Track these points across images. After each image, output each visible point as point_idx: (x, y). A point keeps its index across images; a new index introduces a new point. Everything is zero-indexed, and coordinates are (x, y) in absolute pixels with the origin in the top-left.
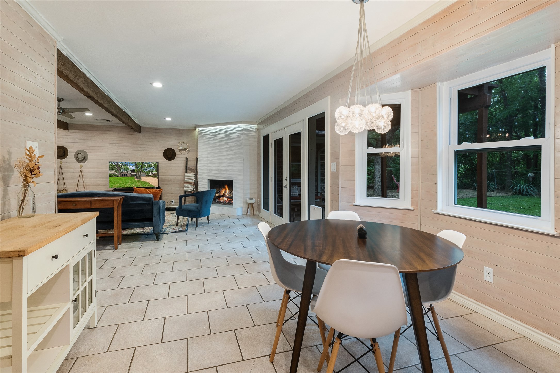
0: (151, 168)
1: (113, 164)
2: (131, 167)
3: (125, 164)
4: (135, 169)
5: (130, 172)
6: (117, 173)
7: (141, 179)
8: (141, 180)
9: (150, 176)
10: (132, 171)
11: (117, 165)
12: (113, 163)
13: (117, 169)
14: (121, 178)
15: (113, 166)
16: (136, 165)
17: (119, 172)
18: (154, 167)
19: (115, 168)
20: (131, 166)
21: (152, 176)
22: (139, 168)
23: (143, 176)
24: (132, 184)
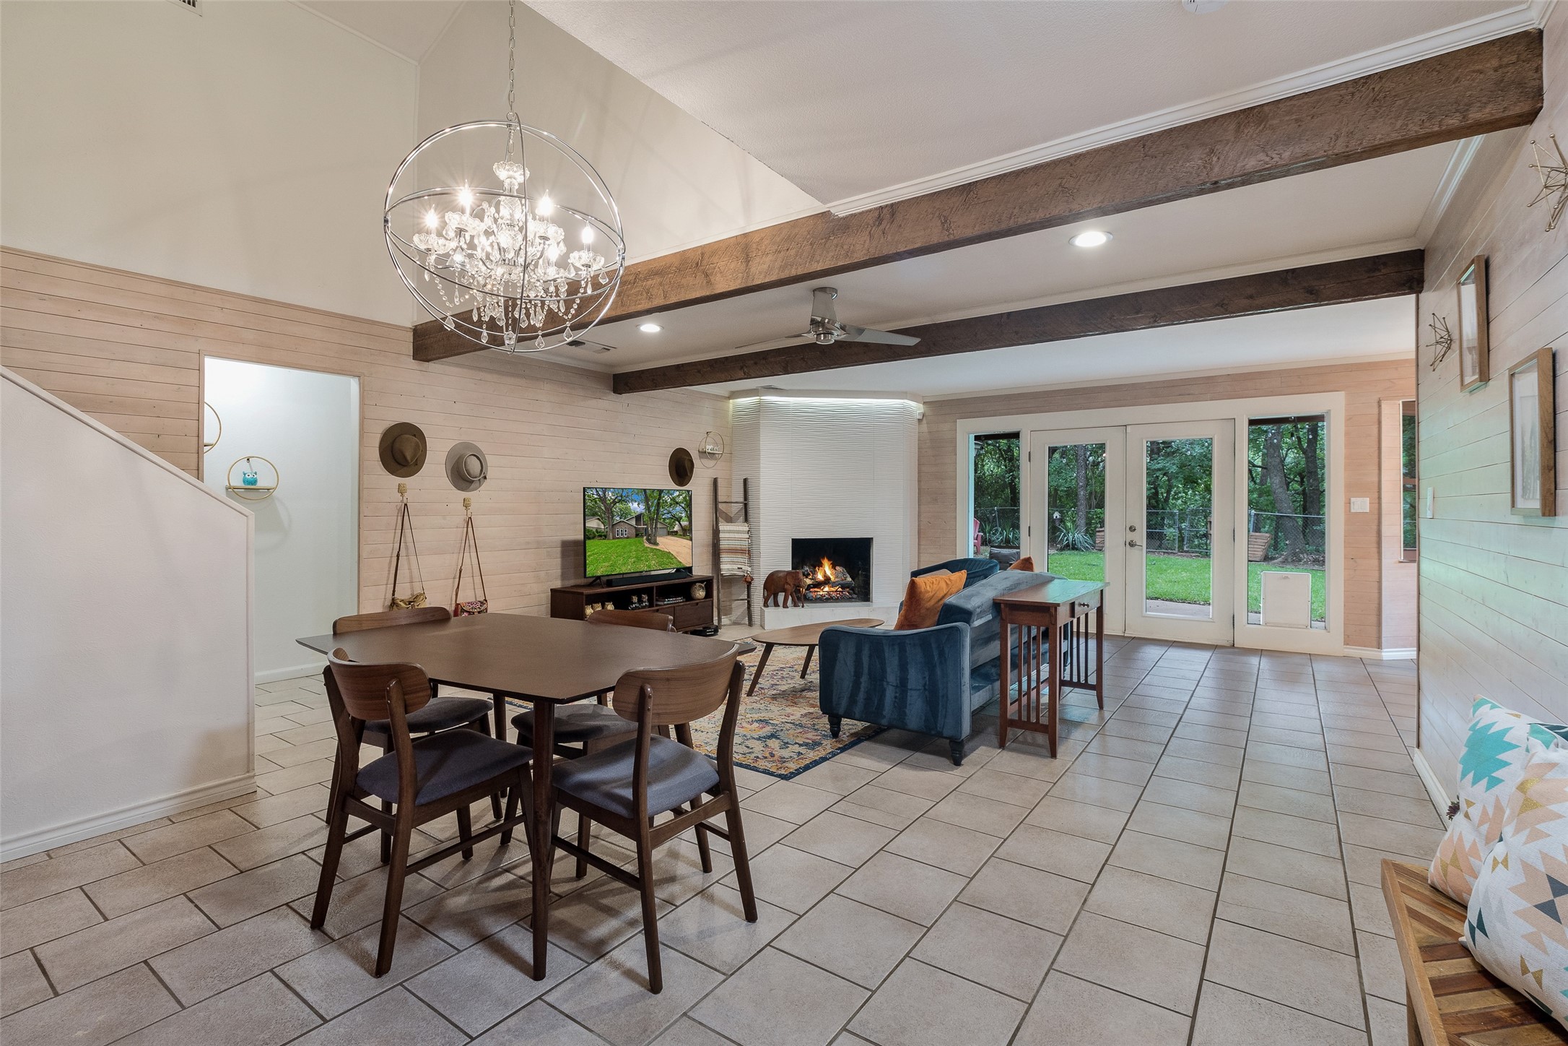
0: (678, 508)
1: (596, 496)
2: (636, 507)
3: (621, 496)
4: (644, 511)
5: (633, 522)
6: (605, 526)
7: (657, 544)
8: (658, 548)
9: (675, 534)
10: (638, 518)
11: (603, 499)
12: (594, 491)
13: (605, 514)
14: (613, 541)
15: (596, 502)
16: (647, 500)
17: (609, 521)
18: (683, 505)
19: (600, 508)
20: (636, 501)
21: (679, 533)
22: (653, 508)
23: (661, 536)
24: (639, 559)
